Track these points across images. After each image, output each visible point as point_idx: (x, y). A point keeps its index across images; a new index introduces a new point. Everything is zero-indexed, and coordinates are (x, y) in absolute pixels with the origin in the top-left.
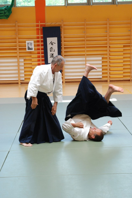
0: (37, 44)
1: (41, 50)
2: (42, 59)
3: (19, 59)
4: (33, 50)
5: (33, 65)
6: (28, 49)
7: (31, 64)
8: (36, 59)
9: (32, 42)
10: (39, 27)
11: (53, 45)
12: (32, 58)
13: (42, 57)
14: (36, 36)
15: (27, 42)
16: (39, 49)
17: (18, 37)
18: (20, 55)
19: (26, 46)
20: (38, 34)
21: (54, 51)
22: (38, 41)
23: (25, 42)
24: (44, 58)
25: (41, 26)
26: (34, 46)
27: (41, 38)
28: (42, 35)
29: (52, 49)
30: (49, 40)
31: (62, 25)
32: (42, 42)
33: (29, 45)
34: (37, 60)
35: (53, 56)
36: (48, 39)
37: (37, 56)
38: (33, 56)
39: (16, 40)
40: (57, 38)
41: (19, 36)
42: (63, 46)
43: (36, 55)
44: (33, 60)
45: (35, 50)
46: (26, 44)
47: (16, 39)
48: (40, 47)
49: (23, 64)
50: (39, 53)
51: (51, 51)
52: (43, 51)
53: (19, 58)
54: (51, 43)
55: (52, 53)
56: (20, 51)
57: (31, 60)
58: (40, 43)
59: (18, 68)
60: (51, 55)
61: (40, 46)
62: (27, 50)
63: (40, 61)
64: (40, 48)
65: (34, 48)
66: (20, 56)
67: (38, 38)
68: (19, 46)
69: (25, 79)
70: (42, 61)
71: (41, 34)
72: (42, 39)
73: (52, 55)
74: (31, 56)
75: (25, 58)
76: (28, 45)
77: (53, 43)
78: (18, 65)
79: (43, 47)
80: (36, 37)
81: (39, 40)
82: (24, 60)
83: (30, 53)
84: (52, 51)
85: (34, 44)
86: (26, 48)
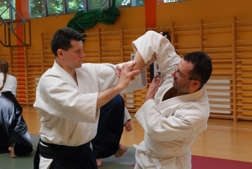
23: (130, 55)
24: (150, 78)
31: (172, 30)
35: (160, 75)
41: (124, 47)
46: (131, 58)
51: (158, 68)
70: (148, 82)
76: (133, 59)
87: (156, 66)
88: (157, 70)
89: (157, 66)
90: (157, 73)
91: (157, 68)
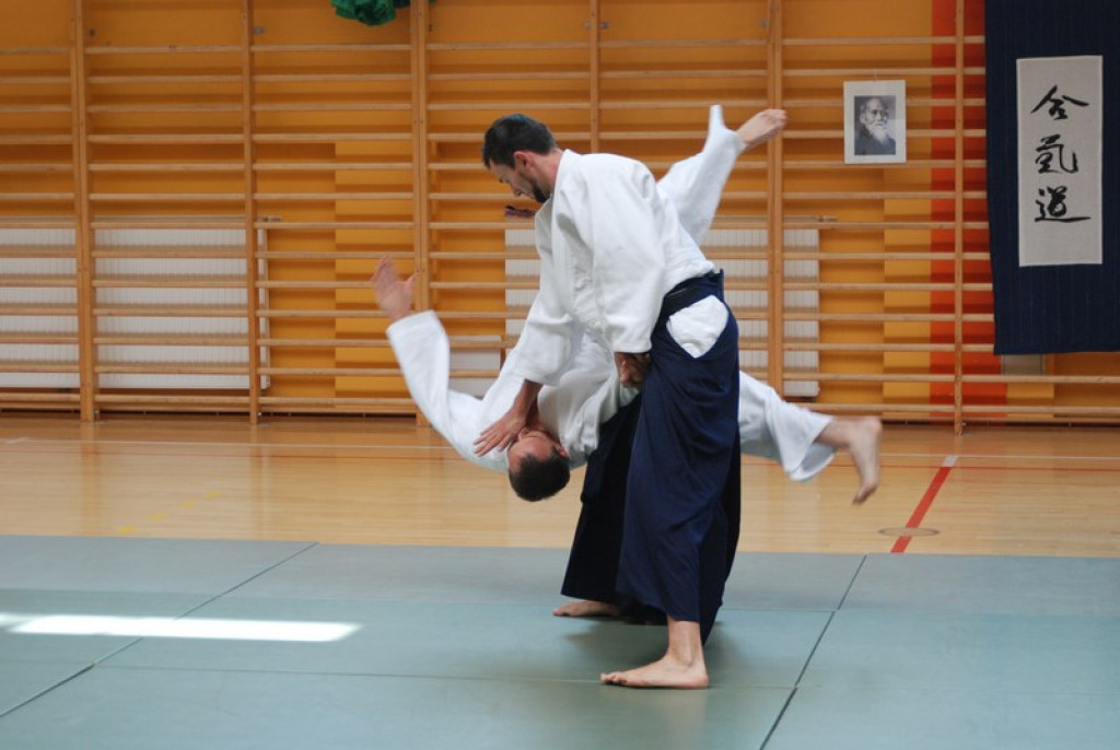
0: (935, 110)
1: (968, 155)
2: (965, 232)
3: (778, 228)
4: (900, 156)
5: (889, 279)
6: (859, 151)
7: (878, 266)
8: (923, 233)
9: (896, 89)
11: (1063, 116)
12: (888, 218)
13: (967, 217)
14: (925, 41)
15: (852, 90)
16: (943, 151)
17: (784, 47)
18: (791, 196)
19: (840, 126)
20: (943, 24)
21: (1069, 164)
22: (943, 88)
23: (839, 92)
24: (983, 225)
26: (910, 125)
27: (968, 63)
28: (979, 39)
29: (1055, 151)
30: (1034, 75)
32: (971, 88)
33: (870, 116)
34: (926, 239)
35: (1059, 208)
36: (1022, 64)
37: (927, 209)
38: (896, 202)
39: (761, 72)
40: (1099, 59)
41: (788, 42)
43: (923, 201)
44: (891, 237)
45: (910, 155)
46: (841, 109)
47: (763, 65)
48: (959, 134)
49: (810, 268)
50: (943, 182)
51: (1045, 168)
52: (979, 163)
53: (783, 220)
54: (1049, 105)
55: (1053, 180)
56: (792, 164)
57: (878, 235)
58: (959, 103)
59: (772, 296)
60: (1047, 199)
61: (959, 124)
62: (850, 157)
63: (950, 247)
64: (952, 140)
65: (909, 141)
66: (789, 205)
67: (943, 57)
69: (823, 386)
70: (968, 247)
71: (967, 32)
72: (980, 71)
73: (1058, 196)
74: (879, 204)
75: (830, 220)
76: (857, 113)
77: (1066, 106)
78: (771, 272)
79: (981, 133)
80: (928, 54)
81: (953, 78)
82: (823, 234)
83: (877, 176)
84: (1054, 164)
85: (908, 109)
86: (840, 142)
87: (1039, 154)
88: (1045, 174)
89: (1044, 158)
90: (1042, 193)
91: (1040, 166)
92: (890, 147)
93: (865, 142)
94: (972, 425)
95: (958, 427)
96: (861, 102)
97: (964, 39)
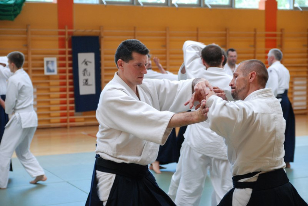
1: (69, 73)
2: (69, 88)
4: (56, 73)
5: (51, 98)
6: (48, 72)
7: (49, 95)
8: (58, 88)
9: (54, 59)
10: (67, 36)
11: (87, 65)
12: (51, 86)
13: (70, 85)
14: (57, 50)
15: (46, 59)
16: (63, 72)
17: (32, 51)
19: (43, 66)
20: (62, 46)
21: (88, 74)
22: (63, 59)
24: (73, 87)
25: (69, 33)
26: (57, 67)
27: (69, 54)
28: (70, 50)
29: (86, 72)
30: (82, 57)
31: (102, 34)
32: (69, 59)
33: (49, 65)
35: (87, 83)
36: (80, 55)
38: (52, 82)
40: (94, 53)
41: (33, 49)
42: (103, 68)
43: (58, 82)
46: (43, 64)
47: (27, 54)
48: (67, 68)
49: (35, 96)
50: (63, 78)
52: (72, 74)
54: (84, 63)
55: (86, 77)
57: (49, 89)
58: (67, 62)
60: (85, 81)
61: (67, 66)
63: (66, 91)
64: (66, 70)
65: (57, 70)
67: (63, 53)
68: (33, 67)
71: (69, 47)
72: (71, 56)
73: (87, 80)
74: (49, 83)
76: (47, 64)
77: (88, 63)
79: (72, 68)
81: (65, 57)
83: (48, 77)
84: (86, 74)
85: (57, 63)
86: (44, 70)
87: (83, 72)
88: (84, 76)
90: (83, 80)
92: (53, 71)
93: (49, 70)
94: (72, 127)
95: (68, 127)
96: (48, 62)
97: (68, 49)
